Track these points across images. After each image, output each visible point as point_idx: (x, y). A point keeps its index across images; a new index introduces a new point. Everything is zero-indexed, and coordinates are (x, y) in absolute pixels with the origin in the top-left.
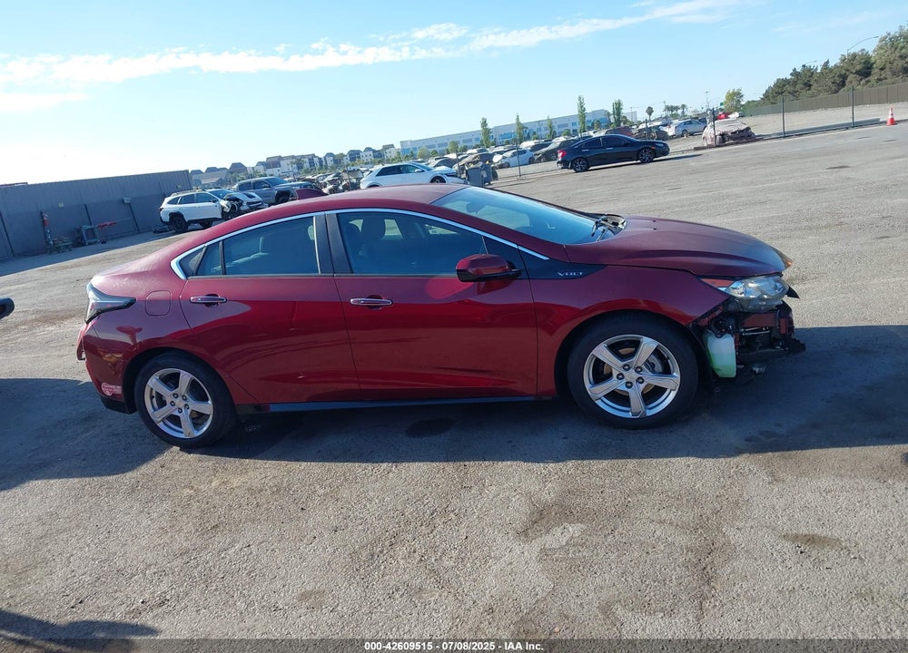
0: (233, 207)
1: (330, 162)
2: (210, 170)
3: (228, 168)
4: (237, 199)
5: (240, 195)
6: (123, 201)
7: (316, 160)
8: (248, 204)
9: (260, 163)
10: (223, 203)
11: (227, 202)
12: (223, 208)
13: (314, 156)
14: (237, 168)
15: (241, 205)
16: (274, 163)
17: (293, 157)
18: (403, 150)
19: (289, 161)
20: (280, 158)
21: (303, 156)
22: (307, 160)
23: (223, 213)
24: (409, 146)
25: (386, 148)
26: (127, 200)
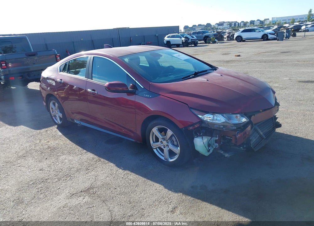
0: (186, 40)
1: (242, 25)
2: (199, 25)
3: (205, 25)
4: (188, 38)
5: (189, 36)
6: (156, 35)
7: (237, 23)
8: (191, 40)
9: (217, 24)
10: (183, 39)
11: (184, 38)
12: (183, 40)
13: (236, 22)
14: (209, 25)
15: (189, 40)
16: (221, 24)
17: (229, 22)
18: (272, 21)
19: (226, 24)
20: (224, 22)
21: (232, 22)
22: (233, 23)
23: (183, 42)
24: (275, 20)
25: (265, 20)
26: (157, 35)
